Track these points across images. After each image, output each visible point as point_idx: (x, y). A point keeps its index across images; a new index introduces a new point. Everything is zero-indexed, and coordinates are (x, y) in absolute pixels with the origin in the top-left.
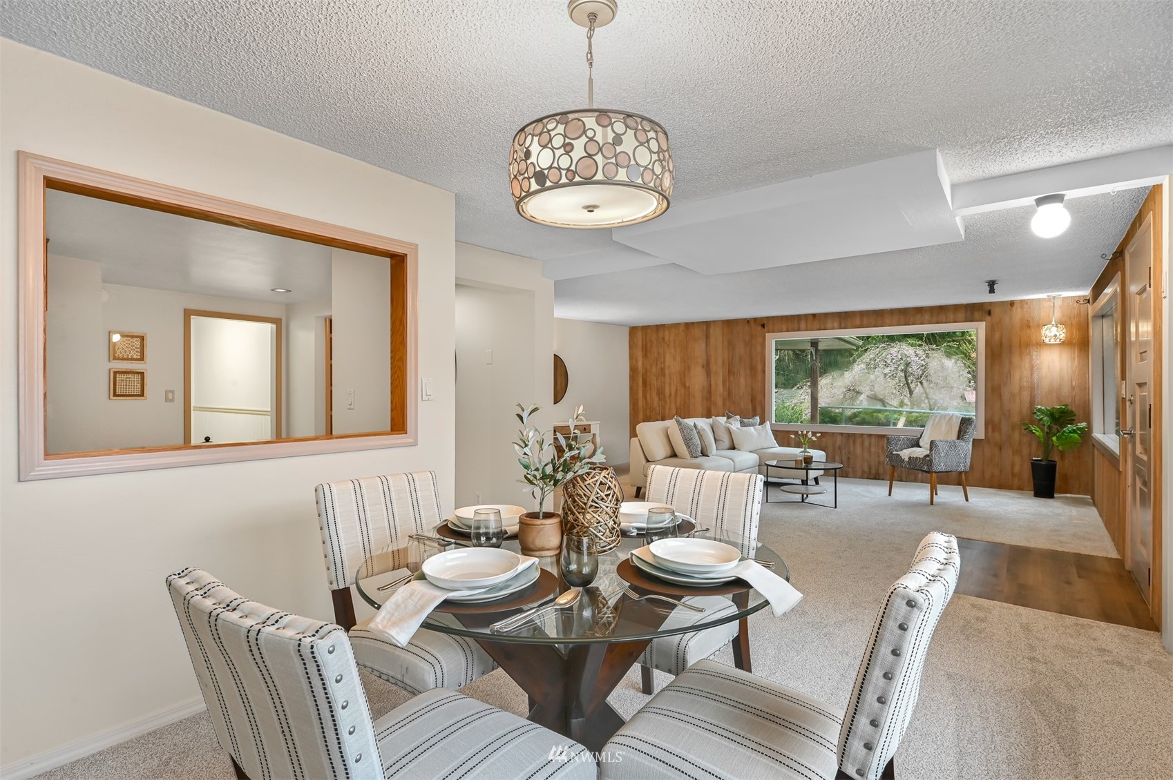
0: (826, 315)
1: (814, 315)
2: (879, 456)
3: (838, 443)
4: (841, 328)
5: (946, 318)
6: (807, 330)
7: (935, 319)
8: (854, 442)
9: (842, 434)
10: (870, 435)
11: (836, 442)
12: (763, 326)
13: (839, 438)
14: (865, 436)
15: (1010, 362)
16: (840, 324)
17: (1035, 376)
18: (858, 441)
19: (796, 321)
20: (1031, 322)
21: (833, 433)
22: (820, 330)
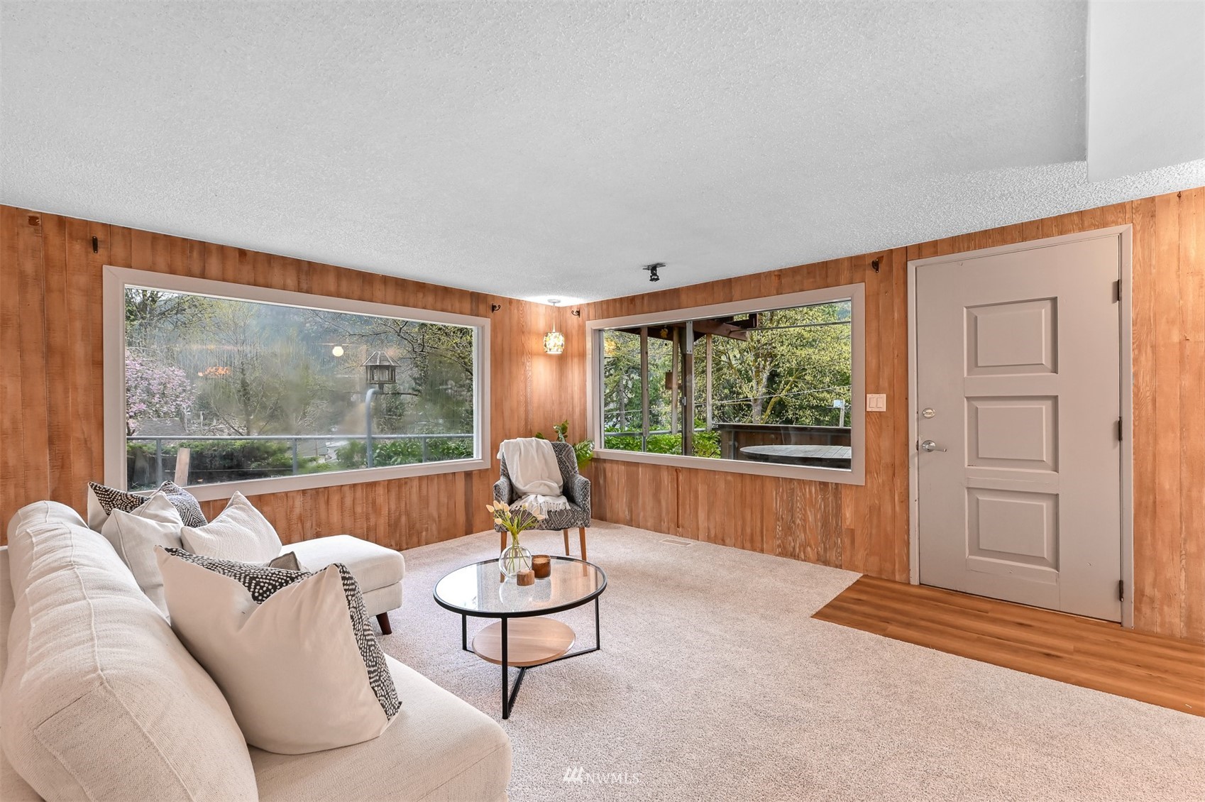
0: (270, 259)
1: (242, 253)
2: (368, 519)
3: (297, 511)
4: (300, 290)
5: (452, 306)
6: (224, 280)
7: (439, 305)
8: (328, 502)
9: (304, 492)
10: (355, 485)
11: (293, 507)
12: (95, 244)
13: (298, 502)
14: (346, 489)
15: (511, 373)
16: (299, 282)
17: (529, 390)
18: (335, 499)
19: (195, 254)
20: (525, 327)
21: (286, 493)
22: (254, 285)
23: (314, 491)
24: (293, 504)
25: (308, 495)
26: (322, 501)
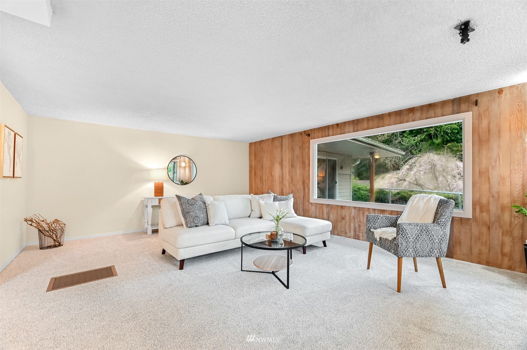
0: (345, 123)
1: (337, 125)
3: (353, 214)
4: (355, 131)
6: (333, 135)
9: (355, 208)
11: (351, 213)
12: (309, 135)
14: (371, 210)
18: (366, 213)
21: (349, 207)
22: (341, 134)
23: (359, 208)
24: (351, 212)
25: (357, 209)
26: (361, 213)
